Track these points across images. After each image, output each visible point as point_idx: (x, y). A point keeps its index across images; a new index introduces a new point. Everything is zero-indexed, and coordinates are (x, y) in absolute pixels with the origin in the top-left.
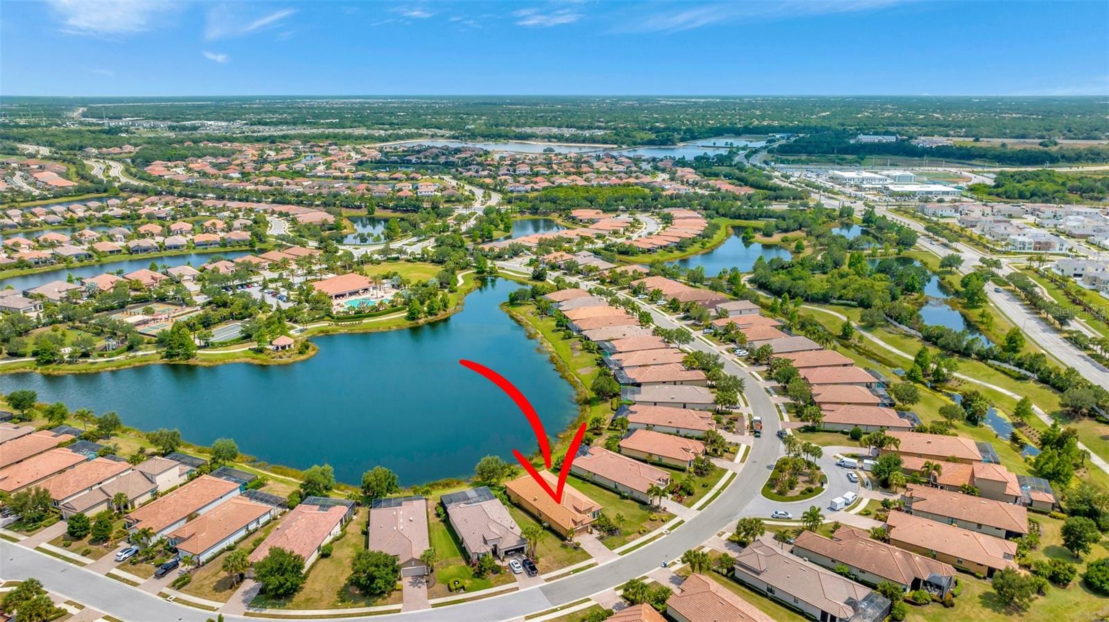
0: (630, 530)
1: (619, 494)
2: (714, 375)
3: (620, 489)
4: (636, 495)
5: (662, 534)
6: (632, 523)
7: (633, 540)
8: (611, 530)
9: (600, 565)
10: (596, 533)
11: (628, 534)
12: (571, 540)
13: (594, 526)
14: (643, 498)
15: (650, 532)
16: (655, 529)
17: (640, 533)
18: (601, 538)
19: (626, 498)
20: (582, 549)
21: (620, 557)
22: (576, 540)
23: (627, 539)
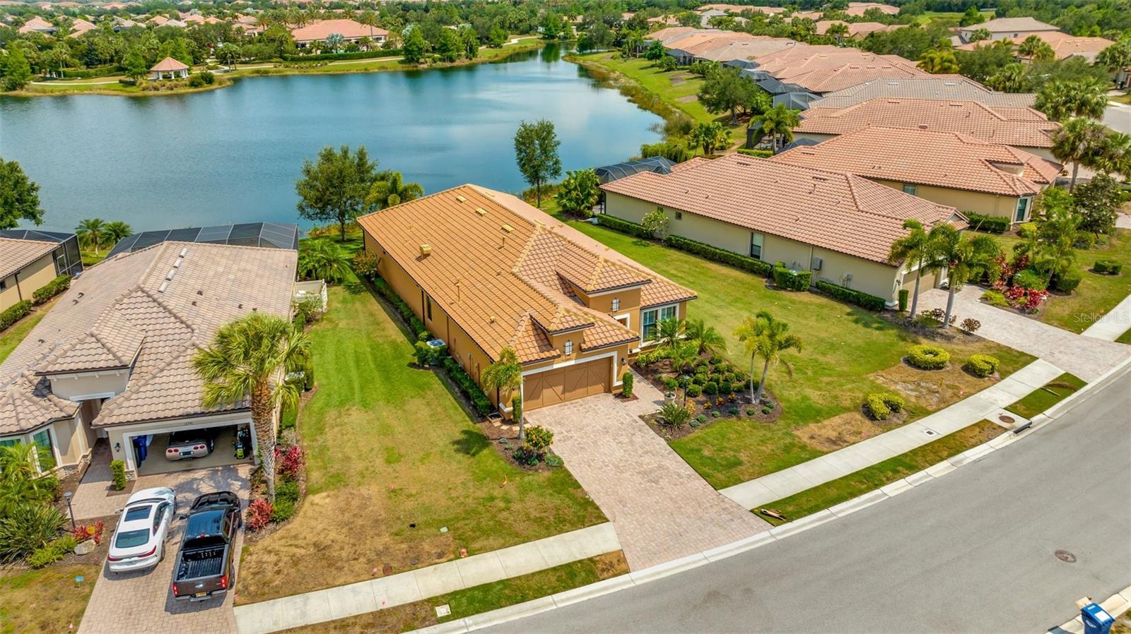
0: (815, 396)
1: (768, 274)
2: (1009, 79)
3: (772, 256)
4: (834, 274)
5: (984, 430)
6: (822, 369)
7: (838, 443)
8: (725, 391)
9: (639, 576)
10: (648, 397)
11: (812, 414)
12: (513, 420)
13: (646, 369)
14: (865, 283)
15: (918, 413)
16: (944, 403)
17: (869, 413)
18: (668, 423)
19: (794, 285)
20: (559, 466)
21: (767, 535)
22: (535, 418)
23: (803, 434)
